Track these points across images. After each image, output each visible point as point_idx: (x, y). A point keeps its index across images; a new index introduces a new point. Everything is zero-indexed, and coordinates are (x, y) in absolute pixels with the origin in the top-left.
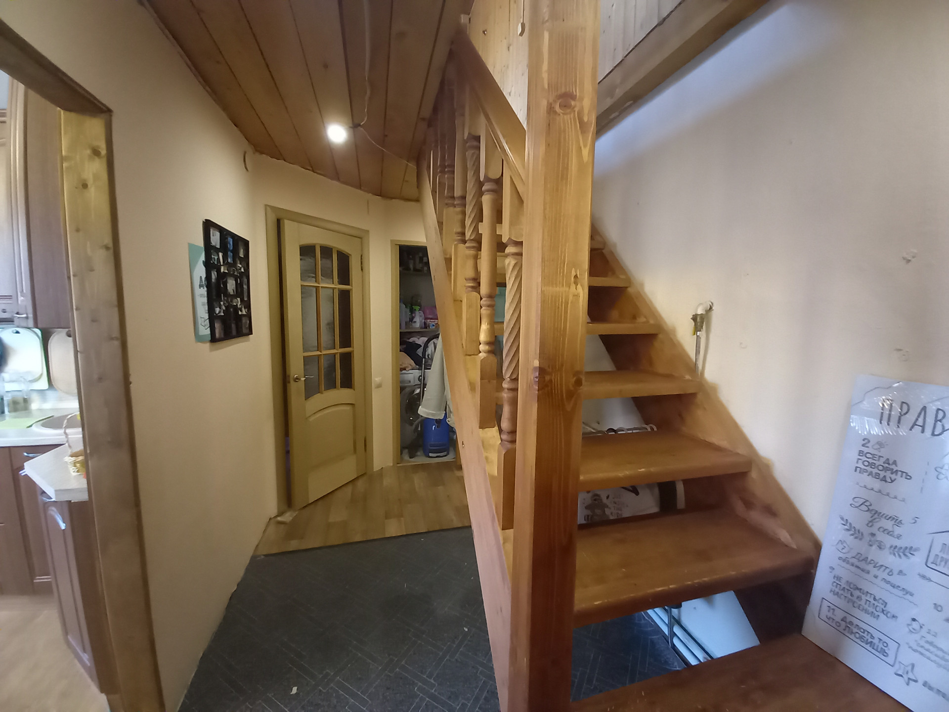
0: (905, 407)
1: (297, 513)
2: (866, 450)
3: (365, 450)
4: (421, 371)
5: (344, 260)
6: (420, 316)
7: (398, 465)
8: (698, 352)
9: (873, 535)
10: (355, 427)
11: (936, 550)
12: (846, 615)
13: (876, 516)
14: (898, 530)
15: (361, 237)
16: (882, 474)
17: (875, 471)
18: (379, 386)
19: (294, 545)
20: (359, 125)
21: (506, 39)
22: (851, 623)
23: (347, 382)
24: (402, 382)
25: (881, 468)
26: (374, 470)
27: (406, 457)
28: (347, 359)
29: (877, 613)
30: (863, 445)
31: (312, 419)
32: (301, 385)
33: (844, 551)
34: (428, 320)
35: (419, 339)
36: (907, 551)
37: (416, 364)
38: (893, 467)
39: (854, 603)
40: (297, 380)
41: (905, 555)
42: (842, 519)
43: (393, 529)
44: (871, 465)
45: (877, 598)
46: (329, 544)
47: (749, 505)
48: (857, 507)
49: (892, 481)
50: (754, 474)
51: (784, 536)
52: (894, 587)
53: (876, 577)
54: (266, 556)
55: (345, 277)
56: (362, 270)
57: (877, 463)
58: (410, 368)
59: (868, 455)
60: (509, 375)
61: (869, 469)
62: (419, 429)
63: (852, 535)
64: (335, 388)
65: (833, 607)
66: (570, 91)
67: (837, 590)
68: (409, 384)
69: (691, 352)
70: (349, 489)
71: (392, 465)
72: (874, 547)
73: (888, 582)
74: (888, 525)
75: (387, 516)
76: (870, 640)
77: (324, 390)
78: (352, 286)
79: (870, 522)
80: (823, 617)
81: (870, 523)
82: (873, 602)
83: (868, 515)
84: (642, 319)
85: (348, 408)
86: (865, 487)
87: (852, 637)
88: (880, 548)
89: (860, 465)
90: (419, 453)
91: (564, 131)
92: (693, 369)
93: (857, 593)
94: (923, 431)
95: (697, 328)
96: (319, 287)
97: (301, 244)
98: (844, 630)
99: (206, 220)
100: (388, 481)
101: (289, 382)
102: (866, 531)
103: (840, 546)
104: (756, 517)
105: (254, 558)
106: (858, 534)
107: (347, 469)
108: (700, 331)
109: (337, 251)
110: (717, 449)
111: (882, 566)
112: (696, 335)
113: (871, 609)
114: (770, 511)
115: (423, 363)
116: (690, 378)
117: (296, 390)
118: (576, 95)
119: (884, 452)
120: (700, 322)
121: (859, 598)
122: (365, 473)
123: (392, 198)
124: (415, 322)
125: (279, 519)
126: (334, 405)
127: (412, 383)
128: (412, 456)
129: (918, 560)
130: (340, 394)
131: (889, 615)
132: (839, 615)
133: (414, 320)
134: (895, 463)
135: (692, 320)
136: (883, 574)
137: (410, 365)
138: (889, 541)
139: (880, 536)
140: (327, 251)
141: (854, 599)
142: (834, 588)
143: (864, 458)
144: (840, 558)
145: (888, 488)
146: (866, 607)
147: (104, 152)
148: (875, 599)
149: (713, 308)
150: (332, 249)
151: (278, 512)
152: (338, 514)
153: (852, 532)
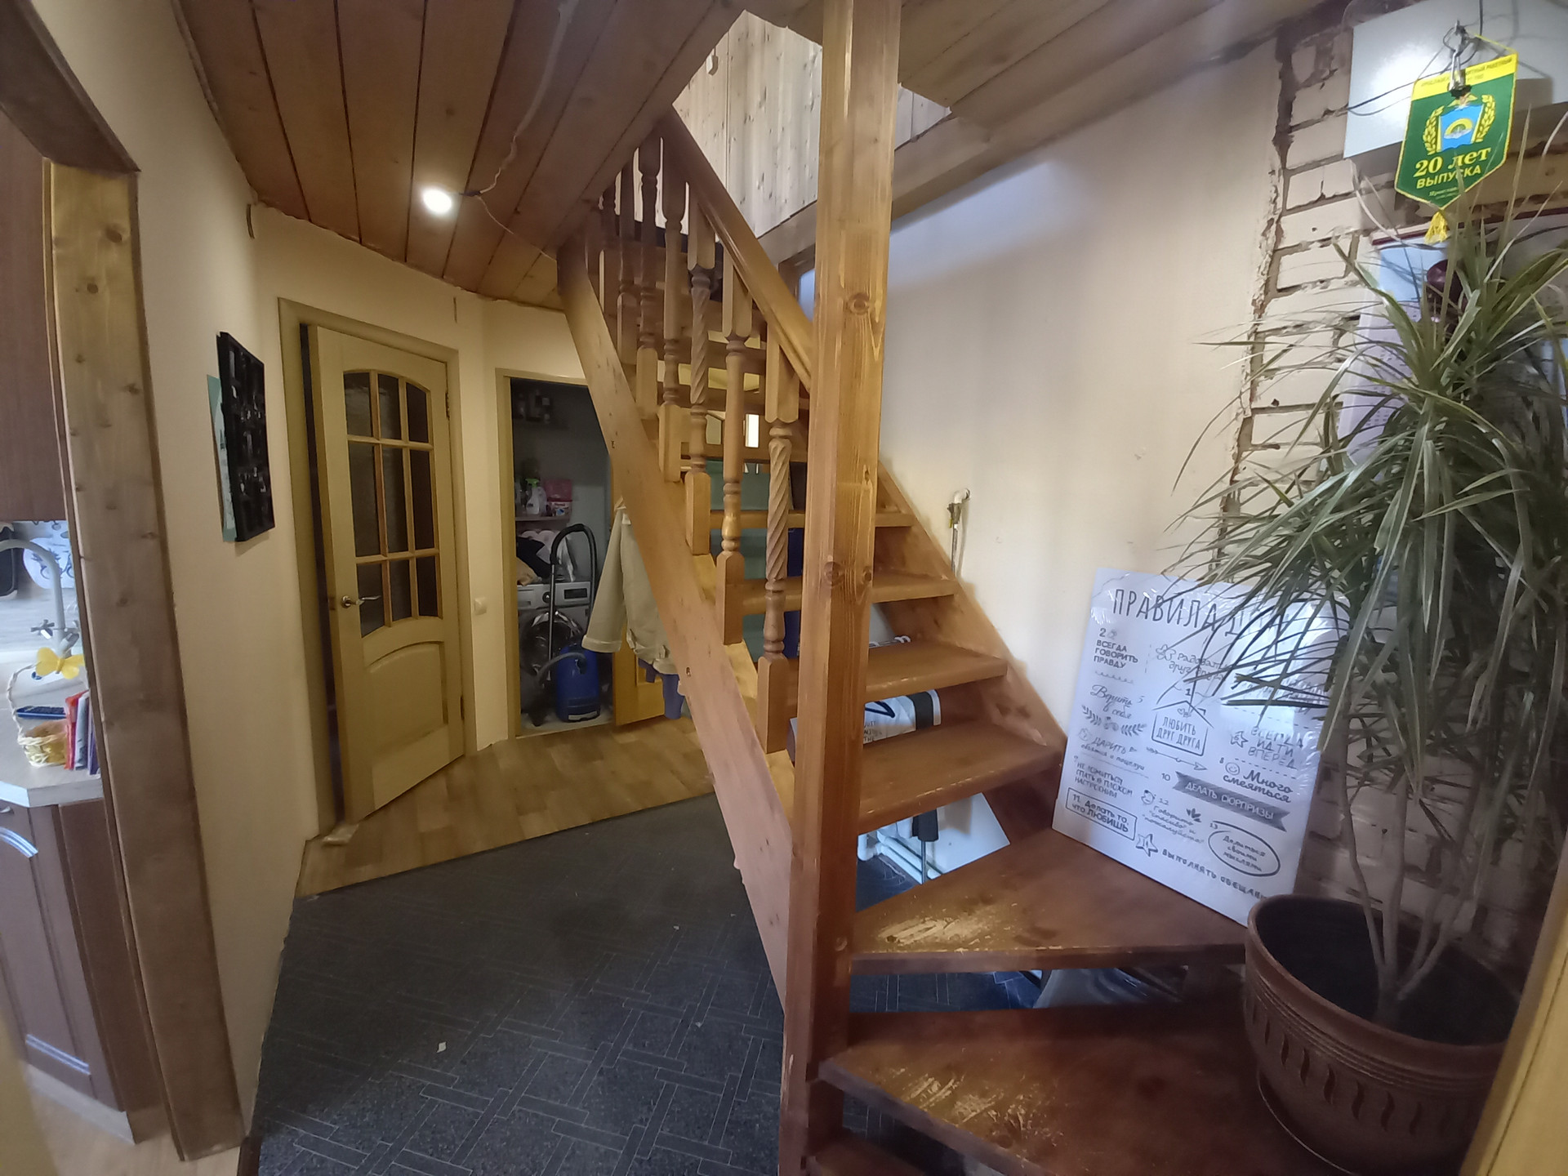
0: (1133, 595)
1: (358, 825)
2: (1102, 639)
3: (463, 718)
4: (549, 585)
5: (418, 397)
6: (540, 495)
7: (518, 738)
8: (954, 548)
9: (1109, 718)
10: (444, 681)
11: (1159, 725)
12: (1089, 799)
13: (1110, 700)
14: (1128, 710)
15: (445, 361)
16: (1115, 660)
17: (1109, 658)
18: (483, 611)
19: (366, 873)
20: (478, 193)
22: (1094, 806)
23: (430, 606)
24: (520, 603)
25: (1114, 655)
26: (478, 750)
27: (530, 725)
28: (428, 568)
29: (1114, 792)
30: (1101, 635)
31: (374, 670)
32: (355, 612)
33: (1086, 739)
34: (553, 503)
35: (538, 533)
36: (1135, 729)
37: (538, 576)
38: (1124, 652)
39: (1095, 786)
40: (346, 604)
41: (1134, 732)
42: (1084, 708)
43: (536, 826)
44: (1107, 653)
45: (1114, 777)
46: (431, 861)
47: (1004, 711)
48: (1096, 694)
49: (1123, 666)
50: (1009, 678)
51: (1036, 735)
52: (1127, 764)
53: (1112, 757)
54: (321, 894)
55: (420, 430)
56: (448, 416)
57: (1111, 650)
58: (529, 580)
59: (1105, 644)
60: (774, 575)
61: (1105, 657)
62: (549, 679)
63: (1092, 722)
64: (410, 616)
65: (1077, 794)
67: (1081, 777)
68: (529, 607)
69: (946, 545)
70: (441, 782)
71: (507, 738)
72: (1110, 729)
73: (1122, 760)
74: (1120, 706)
75: (521, 811)
76: (1111, 818)
77: (393, 620)
78: (433, 445)
79: (1106, 707)
80: (1069, 806)
81: (1106, 709)
82: (1110, 781)
83: (1105, 699)
84: (893, 508)
85: (434, 649)
86: (1102, 674)
87: (1096, 819)
88: (1114, 729)
89: (1098, 654)
90: (548, 718)
92: (949, 568)
93: (1097, 776)
94: (1146, 618)
95: (954, 520)
96: (379, 444)
97: (346, 370)
98: (1089, 814)
99: (221, 333)
100: (505, 763)
101: (333, 609)
102: (1103, 715)
103: (1083, 735)
104: (1012, 721)
105: (300, 902)
106: (1095, 719)
107: (436, 750)
108: (957, 523)
109: (407, 384)
110: (976, 655)
111: (1116, 746)
112: (952, 529)
113: (1110, 789)
114: (1024, 713)
115: (553, 572)
116: (947, 578)
117: (347, 621)
119: (1118, 641)
120: (956, 512)
121: (1099, 780)
122: (464, 755)
123: (496, 298)
124: (531, 505)
125: (329, 839)
126: (407, 646)
127: (534, 606)
128: (538, 722)
129: (1145, 737)
130: (418, 627)
131: (1125, 791)
132: (1084, 800)
133: (530, 502)
134: (1125, 648)
135: (948, 511)
136: (1117, 753)
137: (528, 575)
138: (1121, 722)
139: (1115, 719)
140: (389, 383)
141: (1095, 782)
142: (1078, 776)
143: (1101, 647)
144: (1083, 746)
145: (1120, 672)
146: (1105, 787)
147: (126, 236)
148: (1112, 779)
149: (970, 497)
150: (397, 380)
151: (320, 830)
152: (432, 820)
153: (1091, 719)
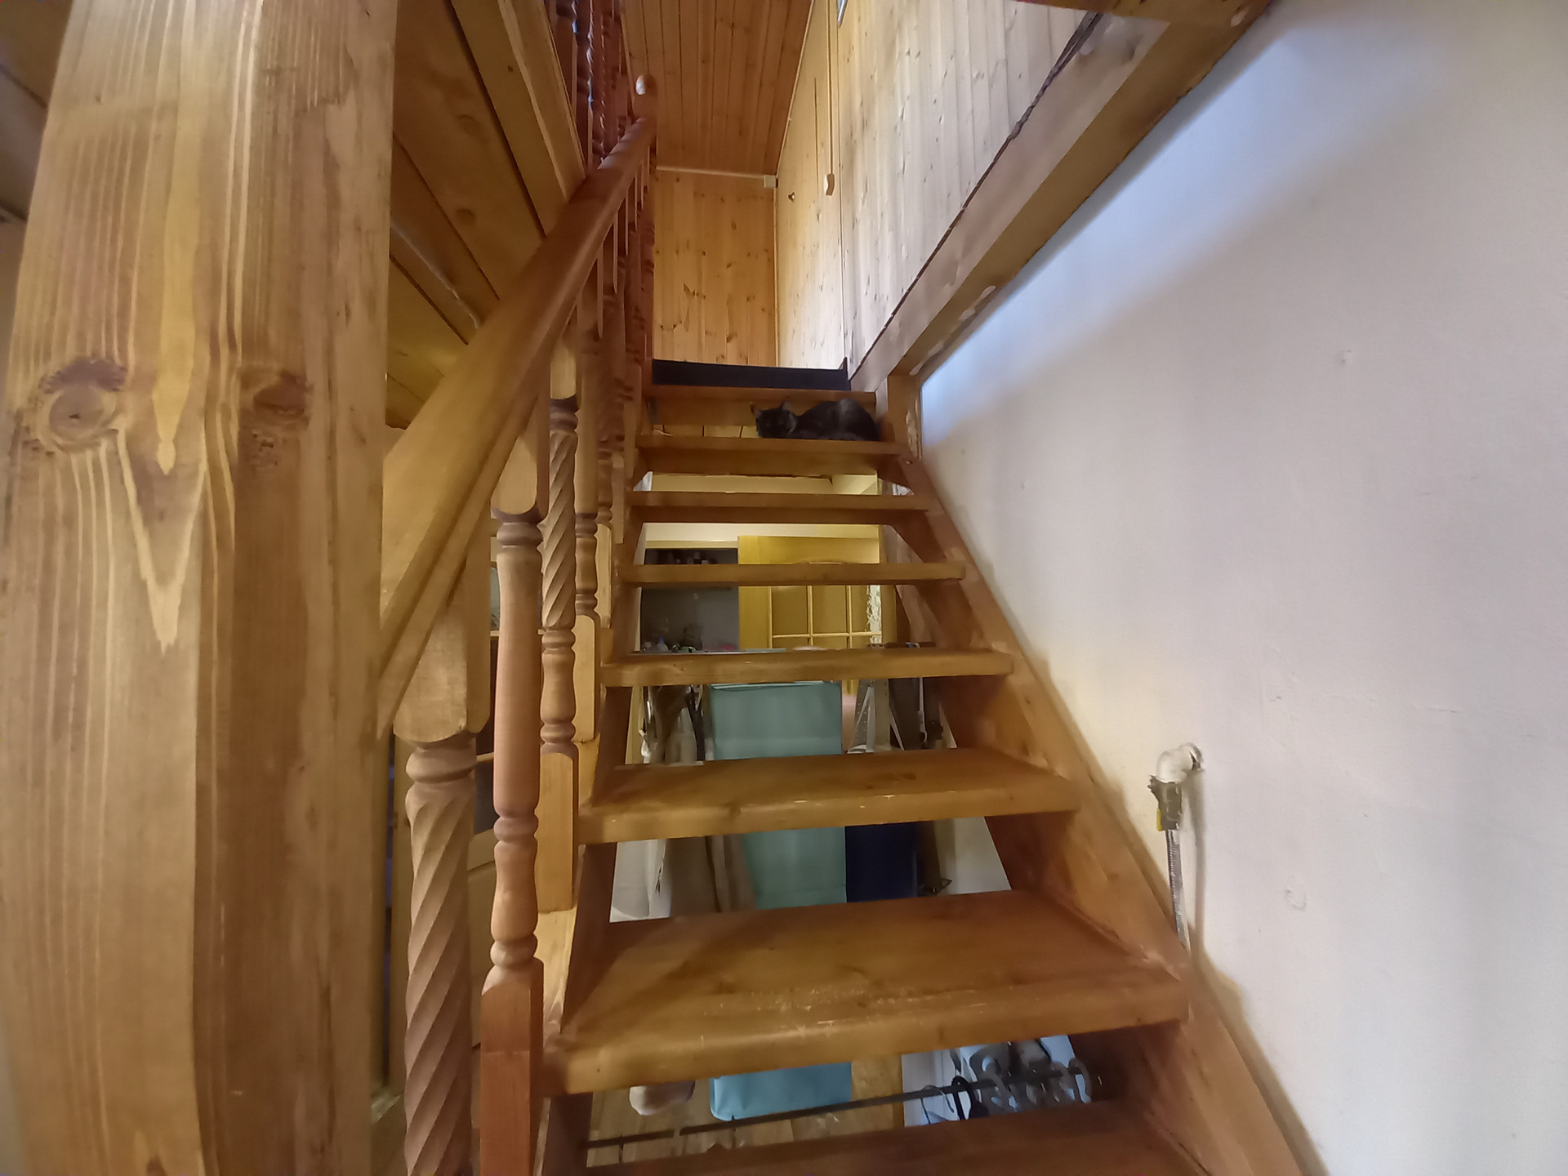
21: (814, 202)
66: (95, 354)
91: (70, 520)
112: (1165, 831)
118: (124, 369)
149: (1203, 766)
